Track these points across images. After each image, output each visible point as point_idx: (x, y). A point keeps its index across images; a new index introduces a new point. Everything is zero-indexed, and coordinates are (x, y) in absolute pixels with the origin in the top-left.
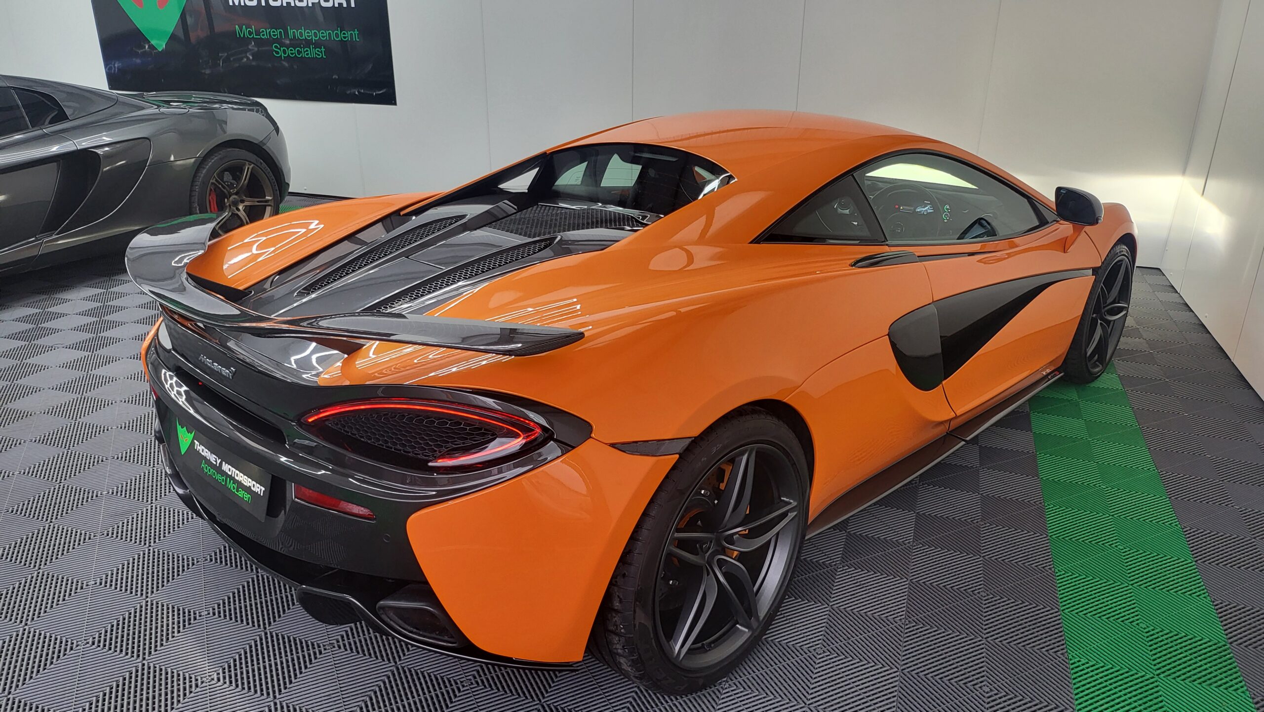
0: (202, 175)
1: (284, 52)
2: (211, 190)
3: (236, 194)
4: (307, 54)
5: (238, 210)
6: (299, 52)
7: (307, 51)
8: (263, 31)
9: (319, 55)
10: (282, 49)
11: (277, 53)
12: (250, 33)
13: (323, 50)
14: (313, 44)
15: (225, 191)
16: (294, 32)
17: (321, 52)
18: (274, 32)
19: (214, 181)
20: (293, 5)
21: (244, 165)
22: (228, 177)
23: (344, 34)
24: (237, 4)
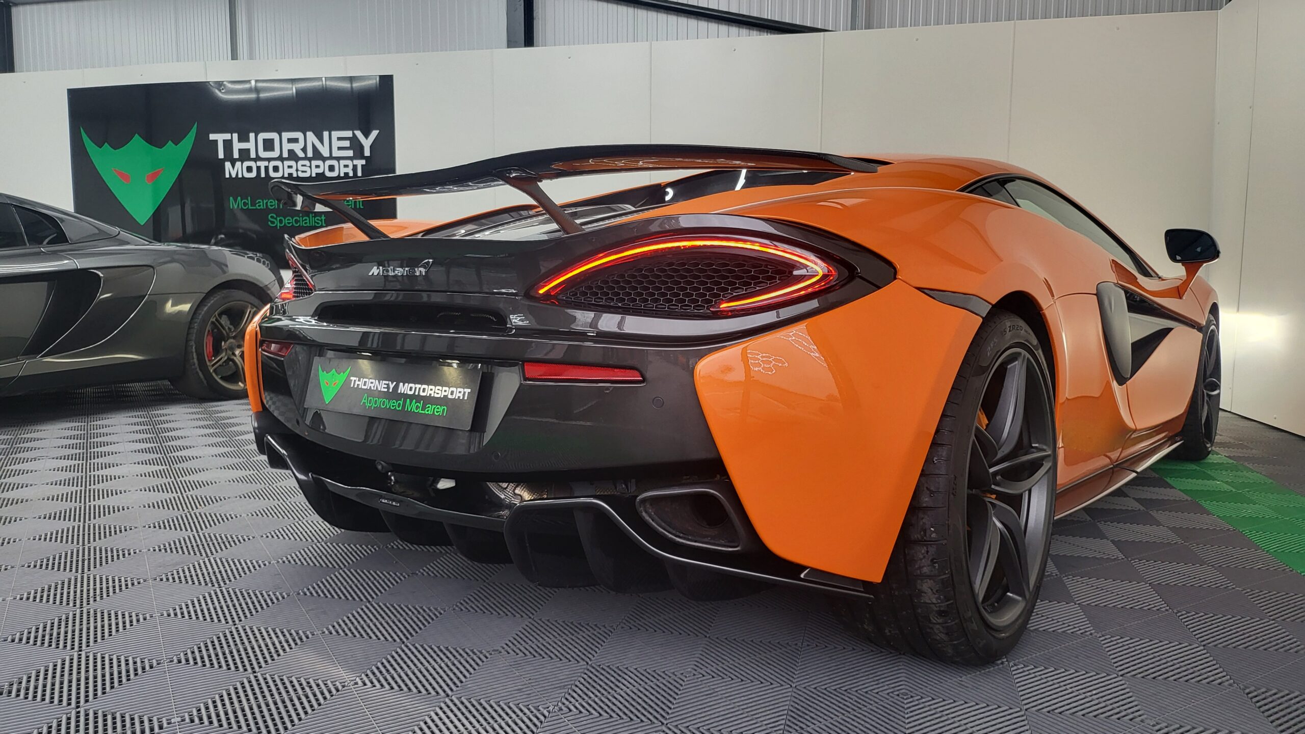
0: (203, 313)
1: (281, 221)
2: (209, 331)
3: (234, 338)
4: (306, 223)
5: (234, 354)
6: (297, 221)
7: (306, 220)
8: (259, 202)
9: (318, 223)
10: (278, 219)
11: (272, 223)
12: (245, 204)
13: (323, 218)
15: (224, 332)
17: (321, 220)
18: (271, 202)
19: (214, 320)
20: (295, 175)
21: (247, 308)
22: (225, 321)
23: (347, 202)
24: (234, 176)
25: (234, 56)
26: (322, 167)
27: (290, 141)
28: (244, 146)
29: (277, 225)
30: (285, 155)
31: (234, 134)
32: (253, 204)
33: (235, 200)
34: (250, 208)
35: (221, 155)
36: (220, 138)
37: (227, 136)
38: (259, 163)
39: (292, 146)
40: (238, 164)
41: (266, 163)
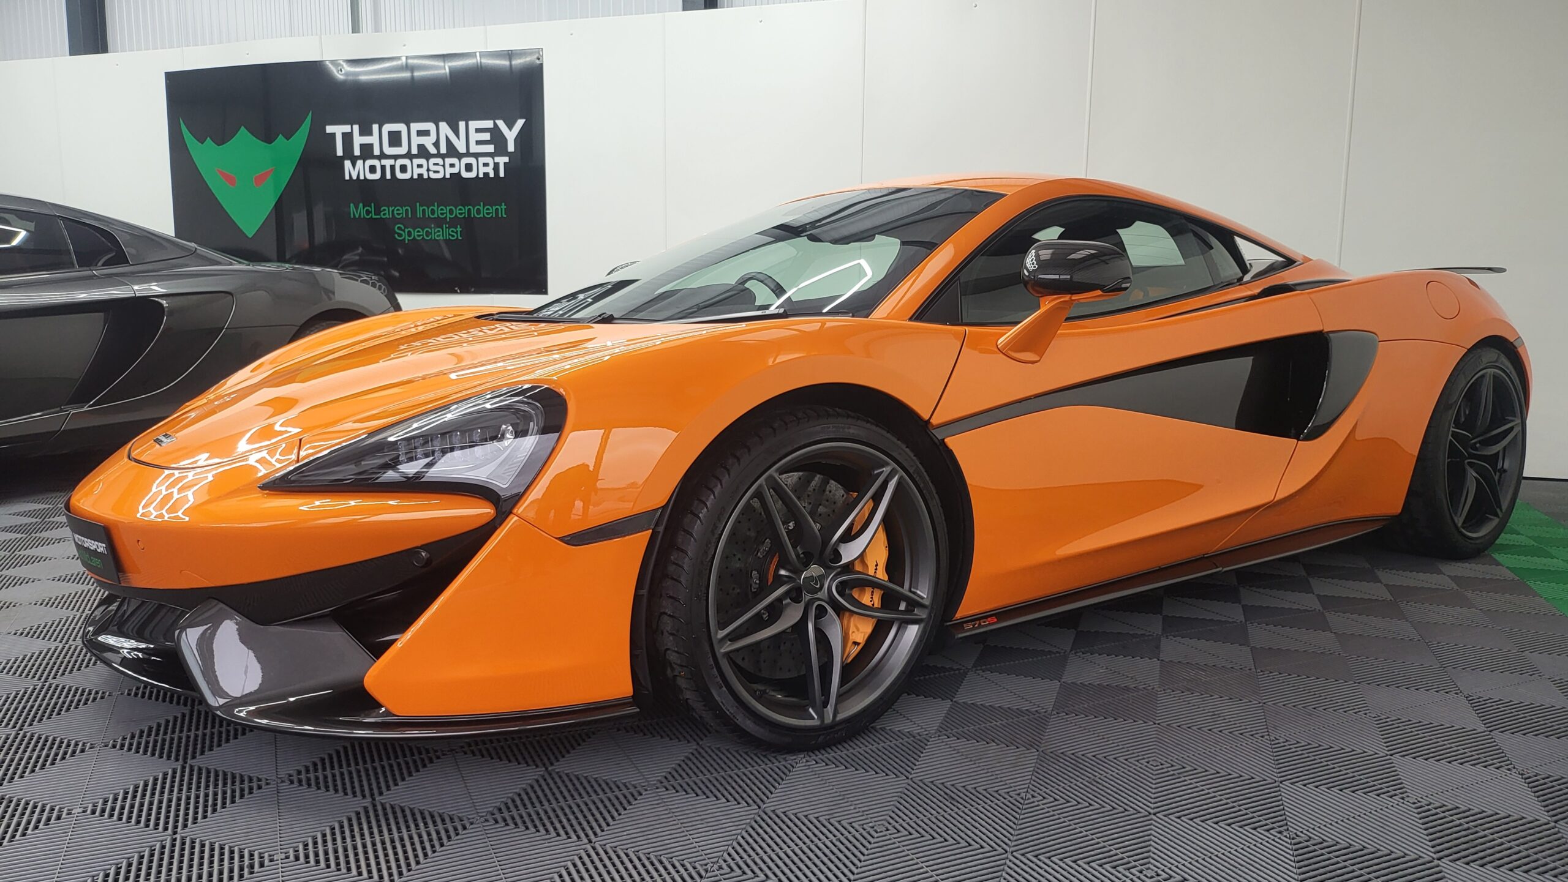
1: (409, 234)
4: (438, 236)
6: (428, 234)
8: (384, 210)
9: (453, 236)
10: (406, 230)
11: (400, 235)
12: (368, 212)
13: (459, 229)
14: (446, 223)
16: (424, 210)
17: (457, 233)
18: (398, 210)
20: (426, 176)
23: (488, 209)
24: (355, 177)
25: (356, 28)
26: (457, 166)
27: (421, 133)
28: (366, 140)
29: (405, 238)
30: (414, 151)
31: (354, 126)
32: (378, 212)
33: (357, 207)
34: (374, 217)
35: (340, 152)
36: (337, 130)
37: (347, 128)
38: (384, 162)
39: (423, 140)
40: (360, 163)
41: (392, 162)
